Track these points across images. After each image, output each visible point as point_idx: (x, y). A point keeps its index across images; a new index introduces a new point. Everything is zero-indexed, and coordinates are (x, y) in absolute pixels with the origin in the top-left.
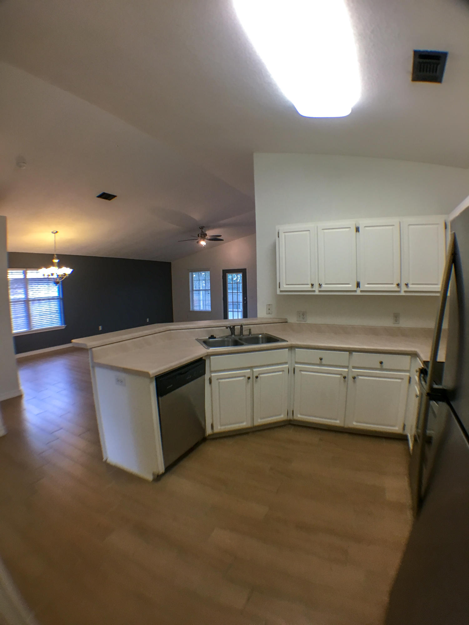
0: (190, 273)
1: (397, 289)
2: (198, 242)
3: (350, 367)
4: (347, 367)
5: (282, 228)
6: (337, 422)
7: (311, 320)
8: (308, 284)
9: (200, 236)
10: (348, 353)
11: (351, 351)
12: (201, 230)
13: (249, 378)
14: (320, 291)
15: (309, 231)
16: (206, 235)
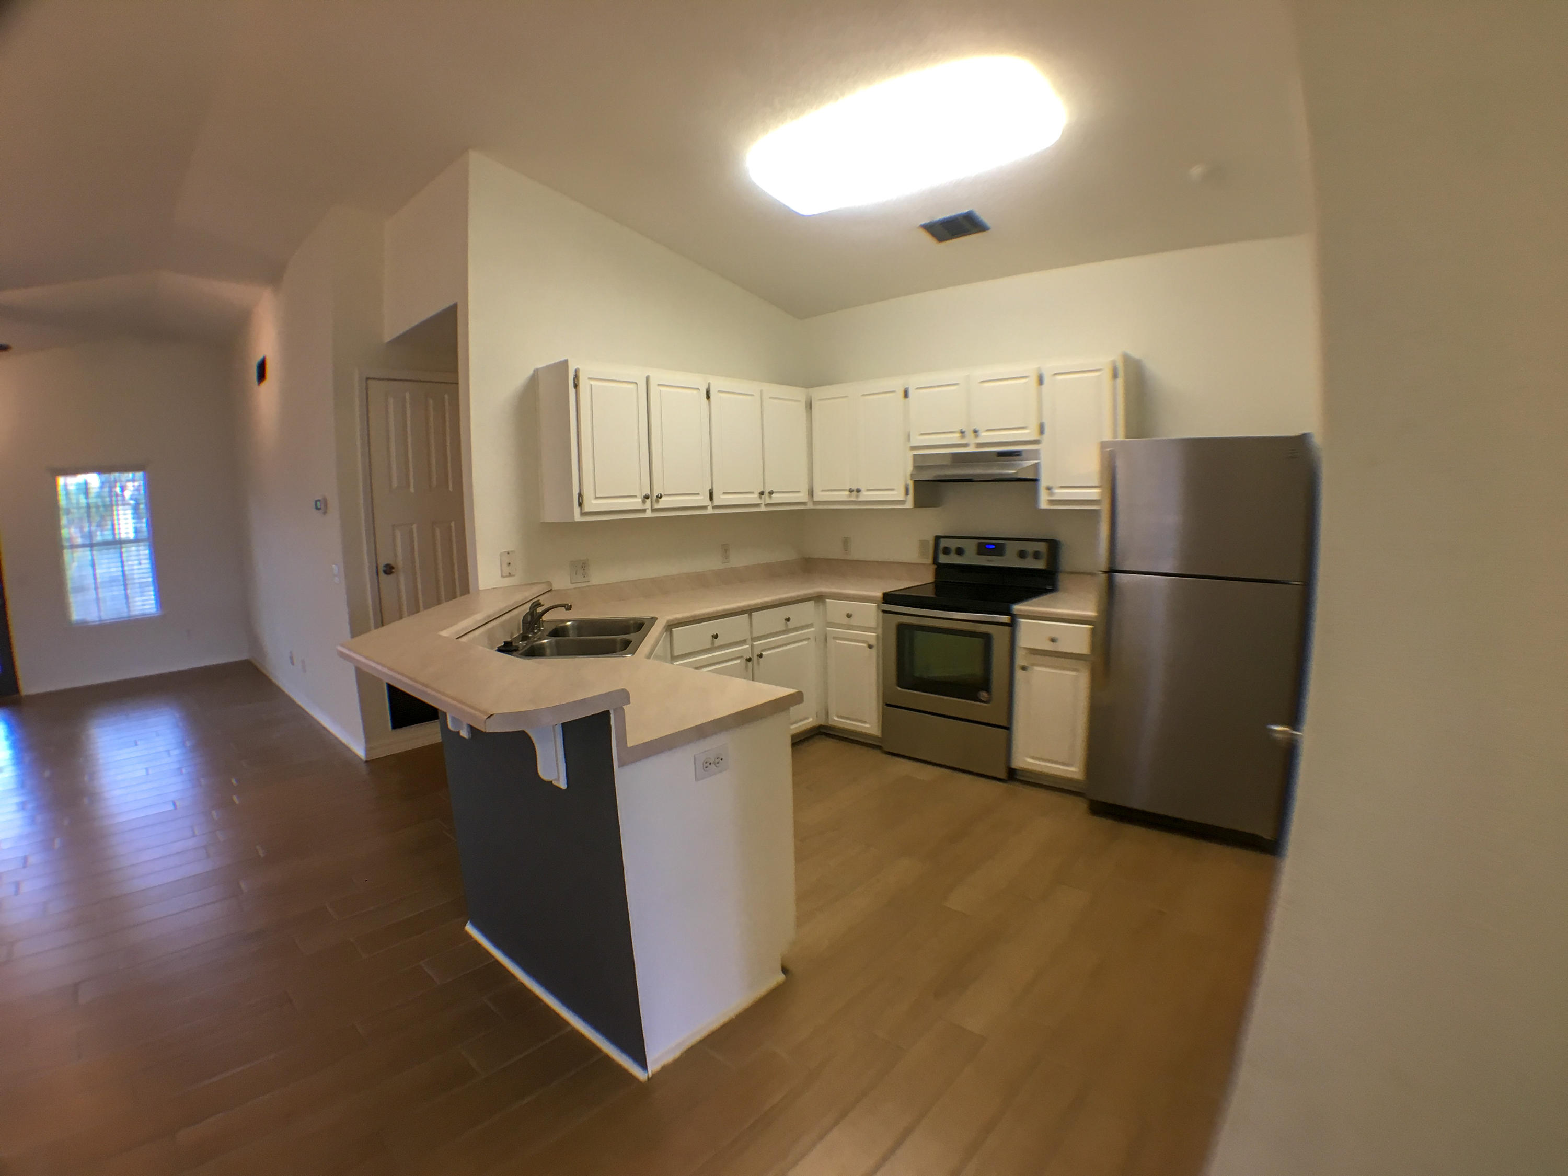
1: (757, 501)
5: (584, 368)
10: (747, 615)
11: (749, 611)
14: (654, 510)
15: (634, 382)
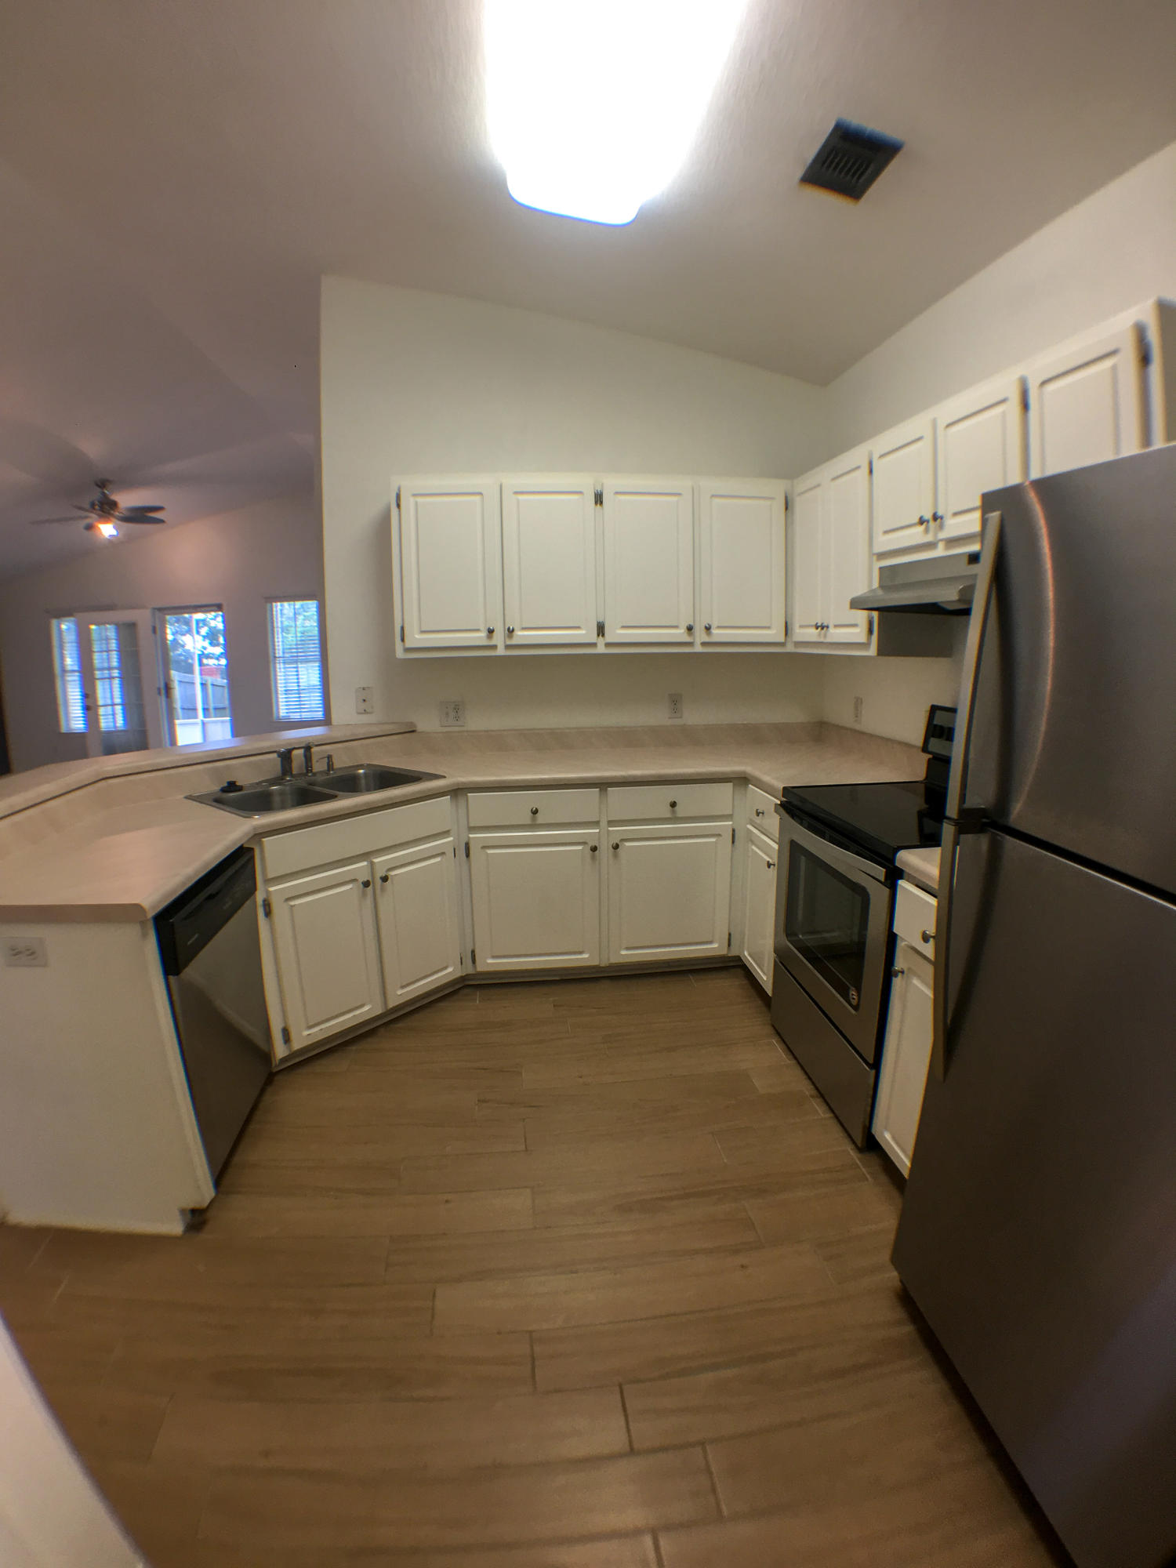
0: (54, 622)
1: (686, 639)
2: (90, 527)
3: (604, 823)
4: (596, 824)
5: (410, 484)
6: (584, 958)
7: (477, 721)
8: (478, 630)
9: (97, 507)
11: (603, 785)
12: (99, 490)
13: (366, 884)
14: (508, 647)
15: (481, 494)
16: (114, 505)
